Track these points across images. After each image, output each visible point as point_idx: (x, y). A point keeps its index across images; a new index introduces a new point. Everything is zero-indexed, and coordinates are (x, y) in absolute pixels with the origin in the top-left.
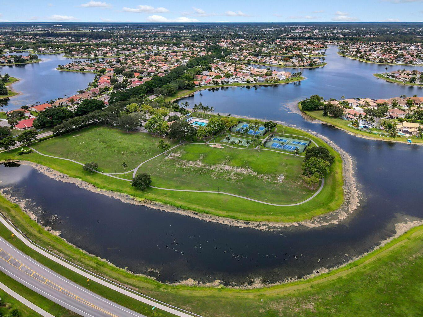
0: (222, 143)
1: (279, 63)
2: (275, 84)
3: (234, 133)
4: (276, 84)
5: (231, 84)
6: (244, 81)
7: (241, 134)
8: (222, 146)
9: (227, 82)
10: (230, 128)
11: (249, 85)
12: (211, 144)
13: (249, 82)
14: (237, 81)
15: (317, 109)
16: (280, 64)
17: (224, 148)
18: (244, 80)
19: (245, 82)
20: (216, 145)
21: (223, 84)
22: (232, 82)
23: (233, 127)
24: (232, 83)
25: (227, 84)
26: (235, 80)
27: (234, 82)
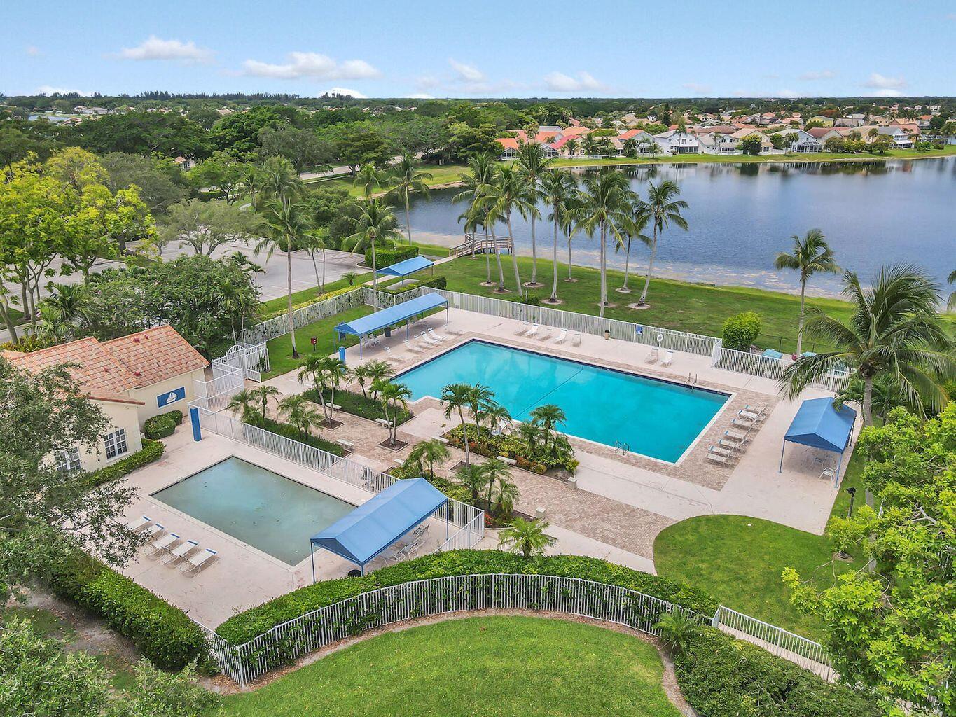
2: (875, 159)
4: (880, 158)
5: (669, 155)
6: (727, 144)
9: (653, 149)
11: (750, 159)
13: (752, 147)
14: (695, 144)
18: (728, 141)
19: (732, 149)
21: (631, 154)
22: (674, 150)
24: (673, 153)
25: (651, 156)
26: (688, 140)
27: (681, 150)
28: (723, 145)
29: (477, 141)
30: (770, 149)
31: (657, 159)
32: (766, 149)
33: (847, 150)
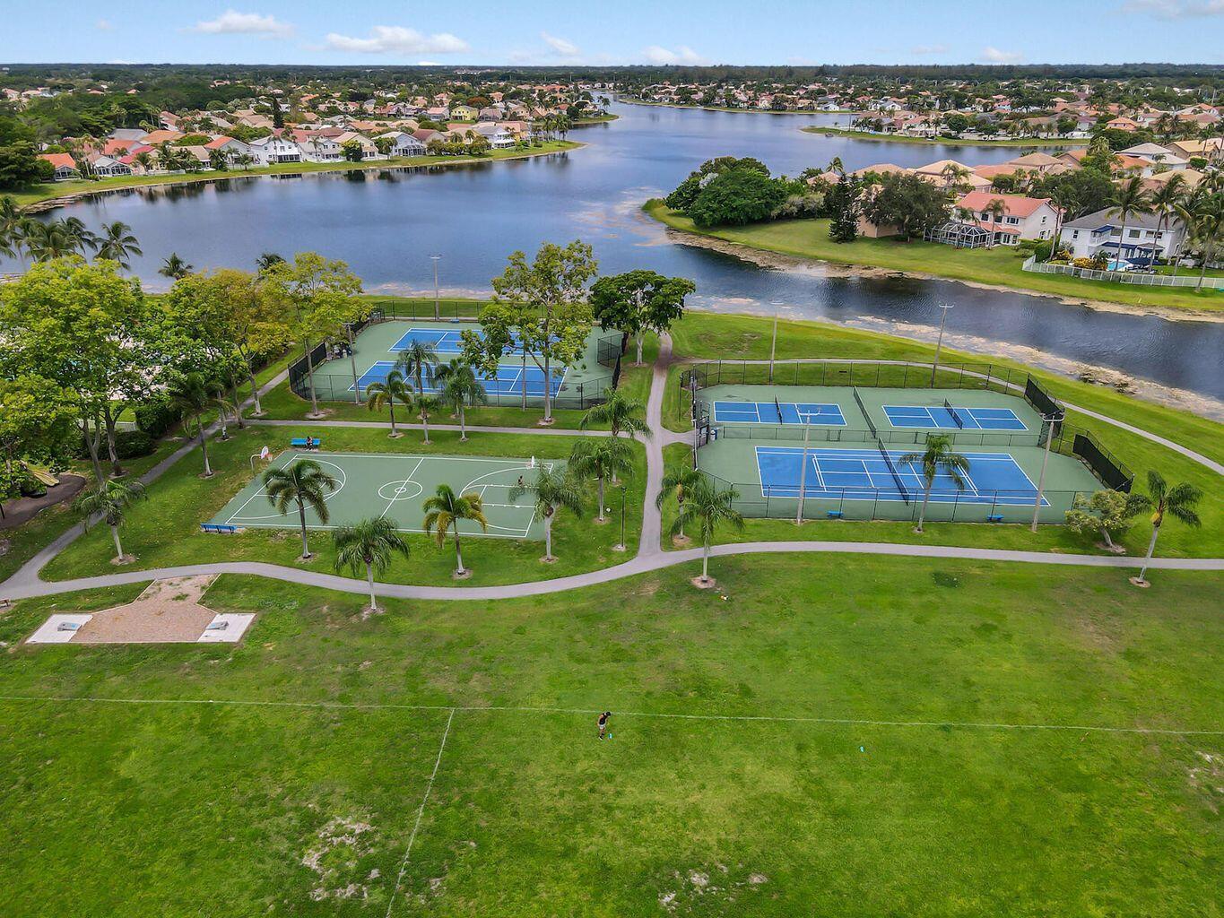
0: (226, 544)
1: (453, 114)
2: (476, 160)
3: (343, 407)
4: (482, 160)
5: (267, 165)
6: (330, 151)
7: (424, 405)
8: (221, 595)
9: (244, 160)
10: (298, 373)
11: (354, 166)
12: (68, 603)
13: (354, 153)
14: (294, 151)
15: (775, 212)
16: (457, 114)
17: (249, 635)
18: (330, 147)
19: (336, 156)
20: (128, 595)
21: (221, 166)
22: (272, 159)
23: (319, 355)
24: (271, 163)
25: (243, 167)
26: (286, 148)
27: (281, 159)
28: (326, 152)
29: (12, 162)
30: (376, 153)
31: (250, 171)
32: (372, 154)
33: (451, 152)
